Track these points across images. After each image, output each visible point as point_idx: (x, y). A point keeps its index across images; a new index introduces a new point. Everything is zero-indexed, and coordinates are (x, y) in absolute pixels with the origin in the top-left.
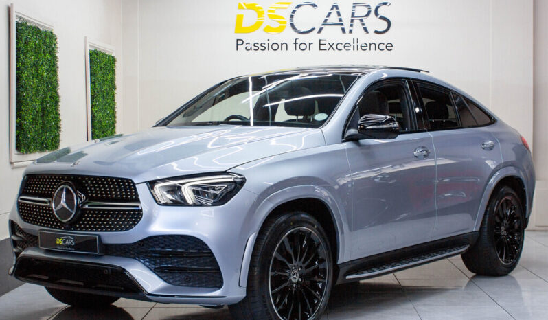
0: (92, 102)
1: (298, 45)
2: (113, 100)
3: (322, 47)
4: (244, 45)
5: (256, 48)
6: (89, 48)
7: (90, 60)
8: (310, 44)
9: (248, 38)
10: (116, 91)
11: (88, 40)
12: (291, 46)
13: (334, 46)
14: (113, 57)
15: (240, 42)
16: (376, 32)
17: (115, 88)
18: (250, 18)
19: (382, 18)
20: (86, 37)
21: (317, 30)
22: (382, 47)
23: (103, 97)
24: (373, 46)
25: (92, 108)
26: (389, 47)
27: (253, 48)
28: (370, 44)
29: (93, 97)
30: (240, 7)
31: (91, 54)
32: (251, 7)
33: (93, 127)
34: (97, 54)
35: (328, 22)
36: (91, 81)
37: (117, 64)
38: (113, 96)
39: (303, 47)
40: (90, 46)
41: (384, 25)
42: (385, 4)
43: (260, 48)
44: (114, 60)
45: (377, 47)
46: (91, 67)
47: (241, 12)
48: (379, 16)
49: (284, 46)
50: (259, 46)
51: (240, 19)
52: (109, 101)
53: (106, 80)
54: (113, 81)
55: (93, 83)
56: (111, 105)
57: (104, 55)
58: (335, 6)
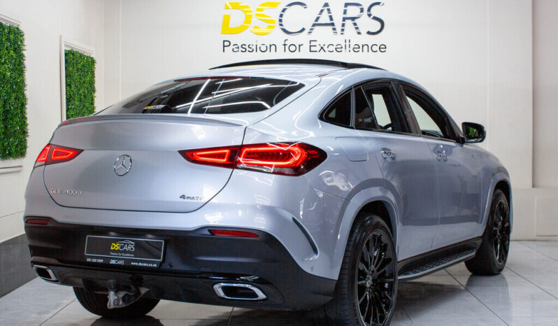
0: (67, 105)
1: (287, 47)
2: (92, 104)
3: (313, 49)
4: (231, 47)
5: (244, 50)
6: (64, 49)
7: (66, 60)
8: (300, 46)
9: (235, 39)
10: (96, 94)
11: (63, 40)
12: (280, 47)
13: (325, 48)
14: (92, 58)
15: (227, 44)
16: (369, 33)
17: (94, 91)
18: (237, 18)
19: (375, 18)
20: (61, 36)
21: (307, 30)
22: (375, 48)
23: (81, 100)
24: (365, 47)
25: (67, 111)
26: (383, 48)
27: (241, 49)
28: (363, 46)
29: (68, 100)
31: (66, 55)
34: (73, 54)
35: (319, 22)
36: (66, 83)
37: (97, 65)
38: (93, 100)
39: (293, 48)
40: (66, 45)
41: (377, 26)
42: (378, 4)
43: (248, 49)
44: (93, 62)
45: (370, 48)
46: (66, 68)
47: (227, 12)
48: (372, 17)
49: (273, 47)
50: (247, 47)
51: (226, 19)
52: (87, 105)
53: (84, 82)
54: (92, 83)
55: (68, 85)
56: (90, 109)
57: (81, 56)
58: (326, 5)
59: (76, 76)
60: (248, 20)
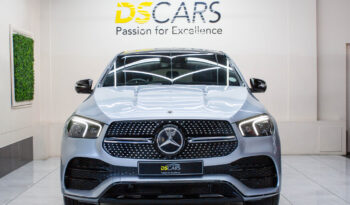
0: (15, 70)
1: (158, 31)
2: (32, 69)
4: (122, 31)
6: (12, 33)
7: (13, 40)
8: (166, 30)
9: (125, 26)
10: (34, 63)
11: (12, 27)
12: (153, 31)
13: (183, 32)
14: (31, 39)
15: (119, 29)
16: (211, 22)
17: (33, 61)
18: (125, 13)
20: (10, 25)
21: (171, 20)
22: (215, 31)
24: (209, 31)
25: (15, 73)
26: (220, 31)
27: (128, 32)
28: (207, 30)
29: (15, 67)
30: (119, 6)
31: (14, 37)
32: (126, 5)
33: (16, 87)
34: (18, 37)
35: (178, 15)
36: (14, 55)
37: (35, 44)
38: (32, 66)
39: (161, 32)
40: (13, 31)
41: (216, 16)
42: (217, 2)
43: (133, 32)
44: (32, 41)
45: (212, 31)
46: (14, 45)
47: (119, 9)
48: (213, 11)
49: (149, 31)
51: (119, 13)
52: (28, 69)
53: (26, 55)
54: (31, 55)
55: (15, 57)
56: (30, 72)
57: (24, 38)
58: (183, 4)
59: (21, 51)
60: (133, 14)
